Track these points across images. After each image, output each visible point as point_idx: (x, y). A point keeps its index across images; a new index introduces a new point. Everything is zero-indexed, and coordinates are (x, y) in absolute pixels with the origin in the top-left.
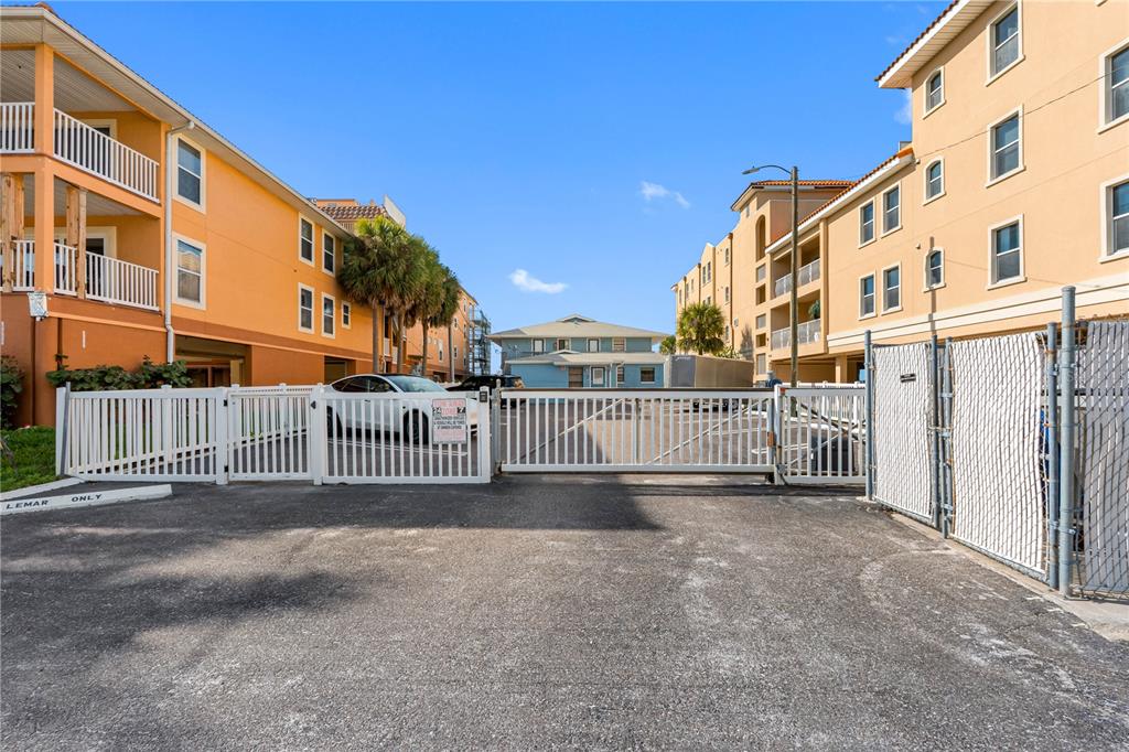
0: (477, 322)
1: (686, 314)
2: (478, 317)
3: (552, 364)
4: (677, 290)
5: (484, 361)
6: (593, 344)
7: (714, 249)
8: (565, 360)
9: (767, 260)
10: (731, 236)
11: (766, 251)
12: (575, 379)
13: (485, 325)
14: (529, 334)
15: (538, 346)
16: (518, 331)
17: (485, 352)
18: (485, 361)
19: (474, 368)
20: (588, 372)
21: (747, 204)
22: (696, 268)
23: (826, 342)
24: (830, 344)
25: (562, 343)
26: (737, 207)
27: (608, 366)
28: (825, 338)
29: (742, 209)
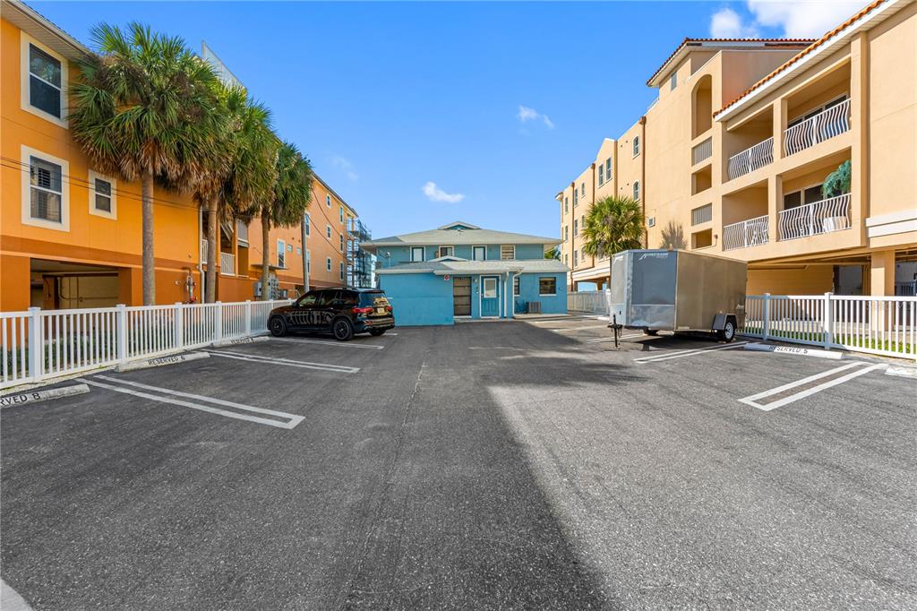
0: (354, 233)
1: (595, 210)
2: (357, 228)
3: (431, 274)
4: (562, 199)
5: (362, 274)
6: (479, 252)
7: (616, 143)
8: (448, 268)
9: (716, 132)
10: (644, 121)
11: (714, 120)
12: (461, 291)
13: (363, 237)
14: (406, 241)
15: (418, 255)
16: (395, 239)
17: (364, 265)
18: (364, 274)
19: (353, 281)
20: (477, 283)
21: (672, 73)
22: (590, 170)
23: (865, 229)
24: (872, 232)
25: (444, 251)
26: (655, 83)
27: (504, 274)
28: (864, 222)
29: (661, 83)
